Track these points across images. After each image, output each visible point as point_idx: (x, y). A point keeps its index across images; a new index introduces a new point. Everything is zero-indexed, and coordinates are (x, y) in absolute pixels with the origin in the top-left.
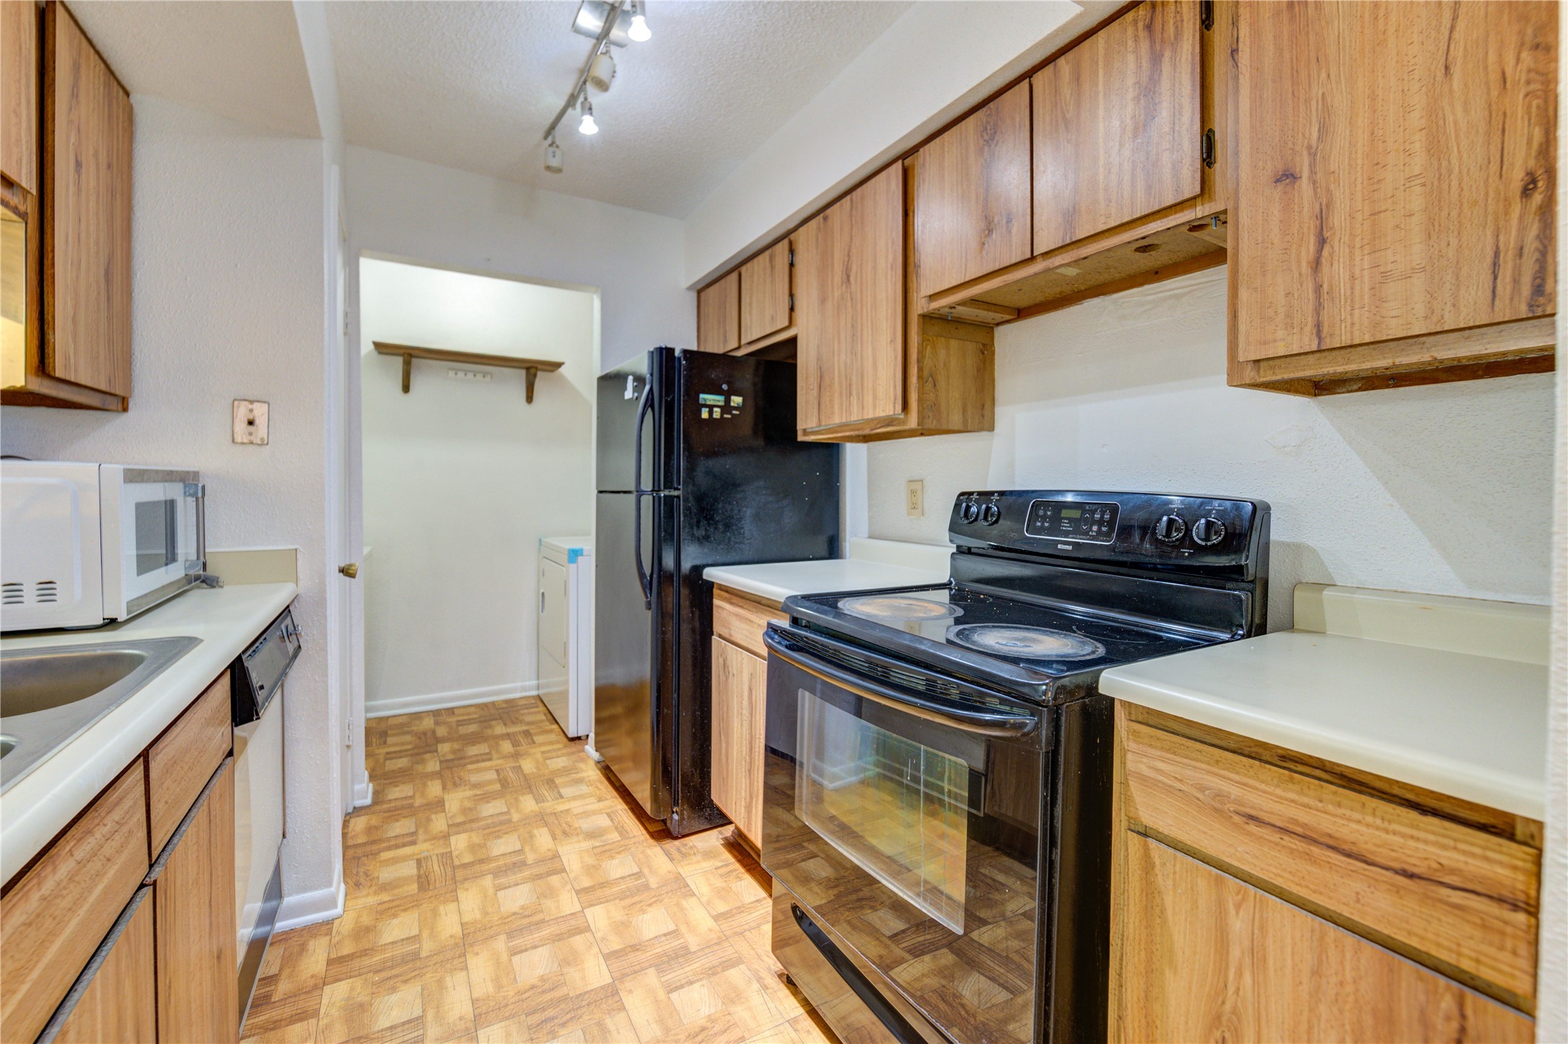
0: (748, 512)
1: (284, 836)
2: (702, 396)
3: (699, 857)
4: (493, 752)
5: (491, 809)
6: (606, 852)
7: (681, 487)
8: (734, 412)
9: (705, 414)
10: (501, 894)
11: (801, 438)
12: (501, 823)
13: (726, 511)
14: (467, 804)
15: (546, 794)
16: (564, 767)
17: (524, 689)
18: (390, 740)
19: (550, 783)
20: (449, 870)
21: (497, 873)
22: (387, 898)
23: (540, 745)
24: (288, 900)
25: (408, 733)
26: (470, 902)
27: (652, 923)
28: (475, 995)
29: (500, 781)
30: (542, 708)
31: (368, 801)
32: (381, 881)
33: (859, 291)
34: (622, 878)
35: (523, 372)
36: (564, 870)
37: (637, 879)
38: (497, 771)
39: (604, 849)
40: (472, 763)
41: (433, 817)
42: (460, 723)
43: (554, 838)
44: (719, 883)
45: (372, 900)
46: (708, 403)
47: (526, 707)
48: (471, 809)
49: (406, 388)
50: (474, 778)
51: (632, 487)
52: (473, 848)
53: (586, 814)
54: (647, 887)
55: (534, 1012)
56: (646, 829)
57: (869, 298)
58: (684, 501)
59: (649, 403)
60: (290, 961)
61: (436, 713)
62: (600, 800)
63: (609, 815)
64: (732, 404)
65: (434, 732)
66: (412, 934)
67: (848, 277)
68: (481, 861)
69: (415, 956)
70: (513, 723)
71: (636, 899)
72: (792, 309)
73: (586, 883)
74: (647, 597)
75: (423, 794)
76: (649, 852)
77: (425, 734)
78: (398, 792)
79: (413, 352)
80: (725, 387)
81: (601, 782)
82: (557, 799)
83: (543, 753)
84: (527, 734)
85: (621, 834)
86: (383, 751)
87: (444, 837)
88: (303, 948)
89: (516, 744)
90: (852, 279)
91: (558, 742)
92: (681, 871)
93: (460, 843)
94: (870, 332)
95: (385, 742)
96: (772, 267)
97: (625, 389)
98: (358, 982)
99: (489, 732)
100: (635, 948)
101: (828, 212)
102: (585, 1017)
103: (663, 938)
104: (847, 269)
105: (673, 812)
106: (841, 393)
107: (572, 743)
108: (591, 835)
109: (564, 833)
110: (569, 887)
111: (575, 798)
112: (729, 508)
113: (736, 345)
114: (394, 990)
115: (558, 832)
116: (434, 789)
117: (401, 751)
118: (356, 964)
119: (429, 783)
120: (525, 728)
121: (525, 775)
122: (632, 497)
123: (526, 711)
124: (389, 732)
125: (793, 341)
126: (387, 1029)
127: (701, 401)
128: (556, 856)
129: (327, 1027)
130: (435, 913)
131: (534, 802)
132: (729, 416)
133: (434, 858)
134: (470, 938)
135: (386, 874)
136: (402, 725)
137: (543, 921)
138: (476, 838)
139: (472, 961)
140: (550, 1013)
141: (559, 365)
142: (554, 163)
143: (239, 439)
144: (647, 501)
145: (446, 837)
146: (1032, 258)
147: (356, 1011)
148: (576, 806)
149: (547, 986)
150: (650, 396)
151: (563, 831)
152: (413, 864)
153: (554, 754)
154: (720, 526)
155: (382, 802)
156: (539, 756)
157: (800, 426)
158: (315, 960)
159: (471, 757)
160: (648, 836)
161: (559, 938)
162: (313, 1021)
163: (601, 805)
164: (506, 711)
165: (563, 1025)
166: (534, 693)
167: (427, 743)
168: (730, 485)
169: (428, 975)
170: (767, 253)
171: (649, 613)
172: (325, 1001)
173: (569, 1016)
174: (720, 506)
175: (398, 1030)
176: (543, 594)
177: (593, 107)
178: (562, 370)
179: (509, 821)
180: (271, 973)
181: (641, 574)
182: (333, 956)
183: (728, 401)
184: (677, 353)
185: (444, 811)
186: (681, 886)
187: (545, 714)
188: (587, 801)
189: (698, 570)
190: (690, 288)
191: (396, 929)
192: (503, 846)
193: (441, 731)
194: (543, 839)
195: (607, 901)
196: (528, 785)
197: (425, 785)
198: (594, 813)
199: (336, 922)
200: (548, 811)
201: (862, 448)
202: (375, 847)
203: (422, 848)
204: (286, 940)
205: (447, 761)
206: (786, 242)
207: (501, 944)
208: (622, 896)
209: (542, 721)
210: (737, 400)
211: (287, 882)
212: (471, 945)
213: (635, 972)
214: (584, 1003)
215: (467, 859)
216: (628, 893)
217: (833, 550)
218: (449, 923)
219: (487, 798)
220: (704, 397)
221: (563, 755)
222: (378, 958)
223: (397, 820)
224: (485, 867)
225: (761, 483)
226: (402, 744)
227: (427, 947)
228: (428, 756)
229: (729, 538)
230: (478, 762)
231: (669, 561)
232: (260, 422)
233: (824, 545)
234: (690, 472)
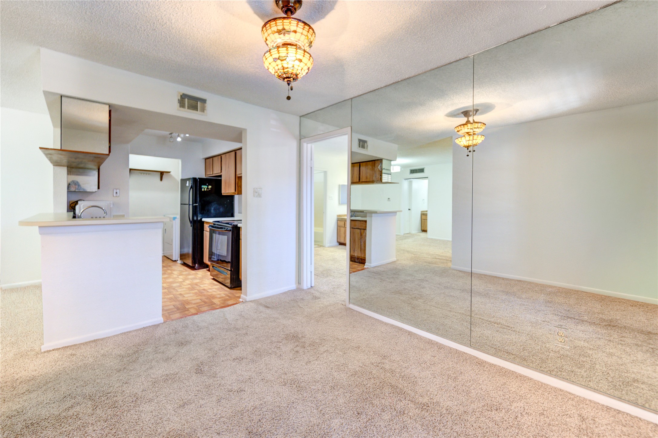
0: (212, 208)
3: (201, 271)
7: (198, 204)
9: (203, 190)
11: (223, 194)
13: (208, 208)
34: (186, 274)
35: (160, 174)
39: (182, 272)
44: (204, 273)
51: (188, 203)
58: (198, 206)
59: (191, 187)
67: (228, 167)
72: (221, 170)
73: (178, 274)
74: (191, 225)
79: (132, 169)
85: (185, 270)
92: (197, 273)
96: (218, 160)
97: (186, 183)
100: (187, 278)
101: (226, 154)
105: (196, 265)
106: (228, 187)
107: (174, 261)
108: (179, 271)
111: (175, 267)
113: (212, 174)
122: (188, 206)
125: (221, 176)
132: (208, 190)
141: (170, 172)
143: (114, 196)
144: (191, 206)
149: (172, 281)
154: (207, 210)
157: (222, 192)
160: (191, 270)
163: (183, 268)
168: (209, 203)
170: (217, 157)
171: (191, 228)
174: (206, 207)
181: (190, 220)
183: (208, 187)
184: (197, 178)
188: (178, 267)
189: (201, 219)
190: (203, 159)
195: (183, 276)
206: (220, 156)
210: (210, 187)
217: (232, 215)
220: (203, 186)
225: (215, 202)
229: (208, 213)
231: (195, 218)
232: (118, 193)
233: (230, 214)
234: (200, 201)
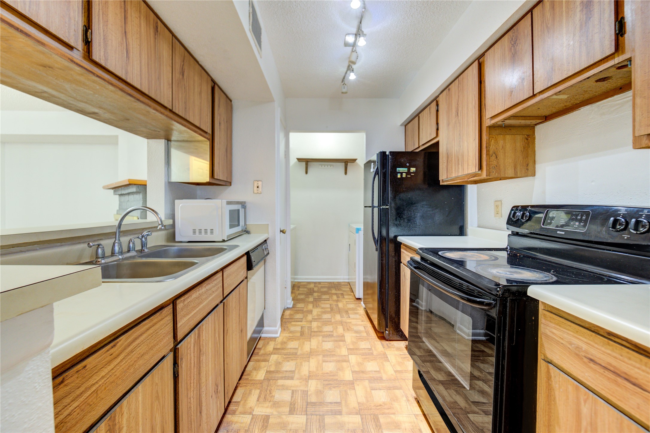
0: (419, 215)
1: (265, 309)
2: (398, 169)
3: (394, 349)
4: (330, 298)
5: (326, 316)
6: (361, 339)
7: (389, 205)
8: (412, 174)
9: (399, 176)
10: (323, 343)
11: (441, 184)
12: (328, 321)
13: (409, 214)
14: (319, 313)
15: (344, 315)
16: (352, 308)
17: (344, 279)
18: (300, 289)
19: (347, 312)
20: (310, 332)
21: (324, 336)
22: (291, 335)
23: (346, 299)
24: (265, 329)
25: (306, 288)
26: (314, 343)
27: (371, 366)
28: (310, 370)
29: (330, 308)
30: (349, 287)
31: (291, 306)
32: (291, 330)
33: (462, 119)
34: (364, 349)
35: (344, 164)
36: (345, 341)
37: (369, 350)
38: (330, 305)
39: (360, 338)
40: (323, 301)
41: (308, 315)
42: (322, 287)
43: (344, 330)
44: (400, 360)
45: (287, 335)
46: (400, 171)
47: (344, 285)
48: (320, 315)
49: (307, 173)
50: (323, 306)
51: (370, 205)
52: (318, 327)
53: (356, 325)
54: (372, 354)
55: (326, 380)
56: (377, 335)
57: (466, 122)
58: (390, 210)
59: (377, 173)
60: (265, 345)
61: (315, 283)
62: (362, 321)
63: (364, 327)
64: (411, 171)
65: (313, 289)
66: (296, 347)
67: (458, 113)
68: (320, 332)
69: (296, 354)
70: (338, 290)
71: (367, 357)
72: (437, 129)
73: (351, 347)
74: (376, 247)
75: (307, 308)
76: (376, 342)
77: (311, 289)
78: (300, 305)
79: (309, 160)
80: (408, 165)
81: (364, 315)
82: (348, 318)
83: (346, 302)
84: (342, 294)
85: (367, 334)
86: (298, 292)
87: (310, 322)
88: (268, 343)
89: (338, 297)
90: (459, 114)
91: (352, 299)
92: (386, 352)
93: (314, 324)
94: (466, 136)
95: (299, 290)
96: (430, 113)
97: (371, 168)
98: (280, 356)
99: (330, 292)
100: (363, 372)
101: (450, 86)
102: (341, 388)
103: (374, 372)
104: (457, 110)
105: (386, 330)
106: (455, 164)
107: (357, 300)
108: (356, 332)
109: (348, 329)
110: (345, 347)
111: (354, 319)
112: (410, 213)
113: (417, 146)
114: (288, 361)
115: (346, 328)
116: (310, 307)
117: (303, 293)
118: (280, 351)
119: (309, 304)
120: (342, 292)
121: (339, 308)
122: (371, 209)
123: (343, 287)
124: (301, 287)
125: (438, 143)
126: (285, 371)
127: (397, 171)
128: (343, 336)
129: (271, 365)
130: (303, 343)
131: (340, 317)
132: (410, 176)
133: (306, 327)
134: (312, 353)
135: (292, 329)
136: (304, 285)
137: (335, 355)
138: (320, 324)
139: (311, 360)
140: (330, 382)
142: (344, 90)
143: (255, 192)
144: (376, 210)
145: (311, 322)
146: (534, 96)
147: (278, 364)
148: (354, 322)
149: (332, 374)
150: (377, 170)
151: (348, 328)
152: (300, 327)
153: (350, 303)
154: (406, 220)
155: (295, 308)
156: (345, 302)
157: (441, 178)
158: (270, 347)
159: (323, 299)
160: (377, 337)
161: (338, 361)
162: (267, 363)
163: (362, 323)
164: (337, 286)
165: (334, 387)
166: (347, 281)
167: (311, 292)
168: (411, 203)
169: (298, 360)
170: (428, 107)
171: (377, 252)
172: (271, 358)
173: (336, 385)
174: (406, 212)
175: (288, 372)
176: (350, 244)
177: (354, 70)
178: (357, 161)
179: (331, 321)
180: (260, 347)
181: (374, 238)
182: (275, 347)
183: (409, 170)
184: (387, 153)
185: (312, 314)
186: (385, 357)
187: (350, 289)
188: (358, 321)
189: (396, 237)
190: (401, 125)
191: (292, 345)
192: (327, 329)
193: (316, 289)
194: (340, 330)
195: (357, 355)
196: (339, 311)
197: (308, 305)
198: (359, 325)
199: (277, 338)
200: (344, 321)
201: (475, 186)
202: (291, 320)
203: (303, 323)
204: (265, 340)
205: (316, 299)
206: (435, 102)
207: (320, 357)
208: (363, 354)
209: (348, 291)
210: (413, 170)
211: (266, 322)
212: (312, 355)
213: (361, 380)
214: (342, 383)
215: (316, 330)
216: (365, 354)
217: (462, 232)
218: (307, 347)
219: (325, 312)
221: (353, 304)
222: (286, 351)
223: (298, 314)
224: (320, 334)
225: (425, 203)
226: (303, 291)
227: (299, 352)
228: (310, 296)
229: (410, 225)
230: (325, 301)
231: (384, 233)
232: (260, 187)
233: (456, 229)
234: (394, 198)
